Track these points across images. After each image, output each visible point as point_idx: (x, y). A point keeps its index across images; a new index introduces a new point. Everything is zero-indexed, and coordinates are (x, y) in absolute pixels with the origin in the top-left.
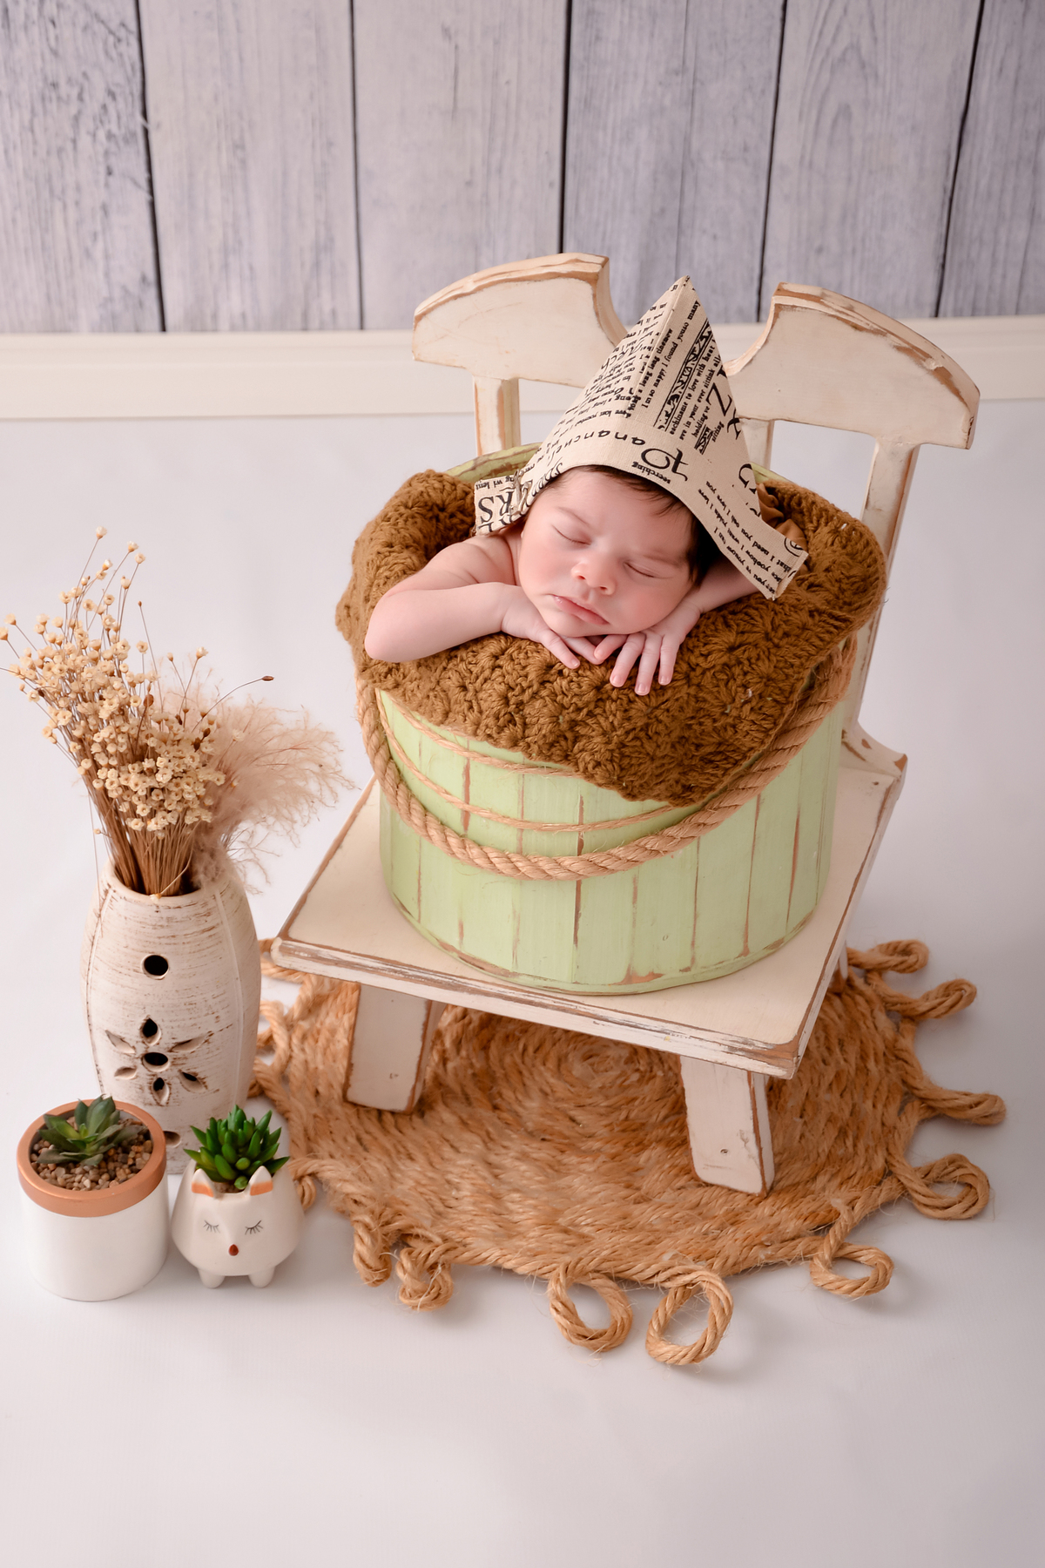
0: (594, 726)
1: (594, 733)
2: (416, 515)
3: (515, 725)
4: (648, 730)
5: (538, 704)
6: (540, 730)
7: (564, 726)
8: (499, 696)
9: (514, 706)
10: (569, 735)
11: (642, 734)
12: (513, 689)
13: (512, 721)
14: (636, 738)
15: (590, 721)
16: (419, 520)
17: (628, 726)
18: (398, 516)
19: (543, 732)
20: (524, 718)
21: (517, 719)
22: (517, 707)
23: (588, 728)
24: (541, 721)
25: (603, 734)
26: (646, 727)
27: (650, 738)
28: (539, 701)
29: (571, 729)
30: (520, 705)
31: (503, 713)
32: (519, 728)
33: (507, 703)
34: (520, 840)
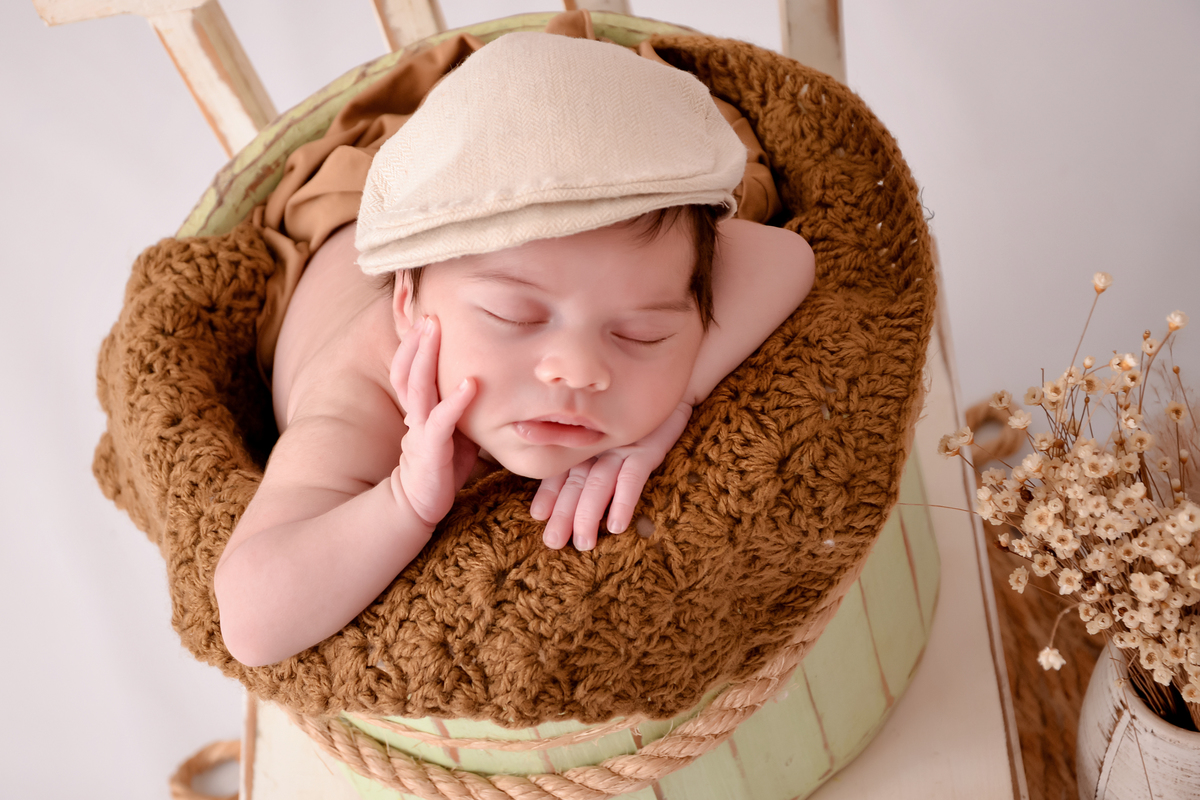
0: (599, 648)
1: (601, 659)
2: (185, 343)
3: (469, 682)
4: (678, 622)
5: (499, 643)
6: (512, 682)
7: (551, 666)
8: (433, 644)
9: (461, 655)
10: (561, 676)
11: (671, 631)
12: (453, 629)
13: (464, 678)
14: (664, 638)
15: (590, 644)
16: (192, 350)
17: (648, 630)
18: (162, 359)
19: (519, 684)
20: (480, 668)
21: (470, 673)
22: (466, 655)
23: (589, 653)
24: (512, 667)
25: (614, 654)
26: (675, 622)
27: (683, 630)
28: (500, 638)
29: (562, 664)
30: (470, 649)
31: (446, 671)
32: (478, 686)
33: (449, 655)
34: (546, 758)
